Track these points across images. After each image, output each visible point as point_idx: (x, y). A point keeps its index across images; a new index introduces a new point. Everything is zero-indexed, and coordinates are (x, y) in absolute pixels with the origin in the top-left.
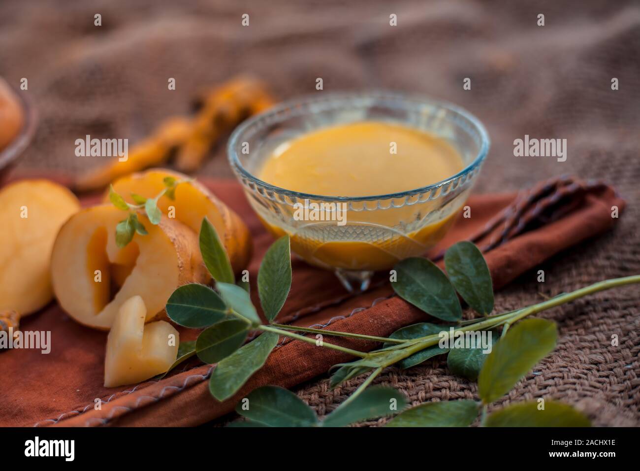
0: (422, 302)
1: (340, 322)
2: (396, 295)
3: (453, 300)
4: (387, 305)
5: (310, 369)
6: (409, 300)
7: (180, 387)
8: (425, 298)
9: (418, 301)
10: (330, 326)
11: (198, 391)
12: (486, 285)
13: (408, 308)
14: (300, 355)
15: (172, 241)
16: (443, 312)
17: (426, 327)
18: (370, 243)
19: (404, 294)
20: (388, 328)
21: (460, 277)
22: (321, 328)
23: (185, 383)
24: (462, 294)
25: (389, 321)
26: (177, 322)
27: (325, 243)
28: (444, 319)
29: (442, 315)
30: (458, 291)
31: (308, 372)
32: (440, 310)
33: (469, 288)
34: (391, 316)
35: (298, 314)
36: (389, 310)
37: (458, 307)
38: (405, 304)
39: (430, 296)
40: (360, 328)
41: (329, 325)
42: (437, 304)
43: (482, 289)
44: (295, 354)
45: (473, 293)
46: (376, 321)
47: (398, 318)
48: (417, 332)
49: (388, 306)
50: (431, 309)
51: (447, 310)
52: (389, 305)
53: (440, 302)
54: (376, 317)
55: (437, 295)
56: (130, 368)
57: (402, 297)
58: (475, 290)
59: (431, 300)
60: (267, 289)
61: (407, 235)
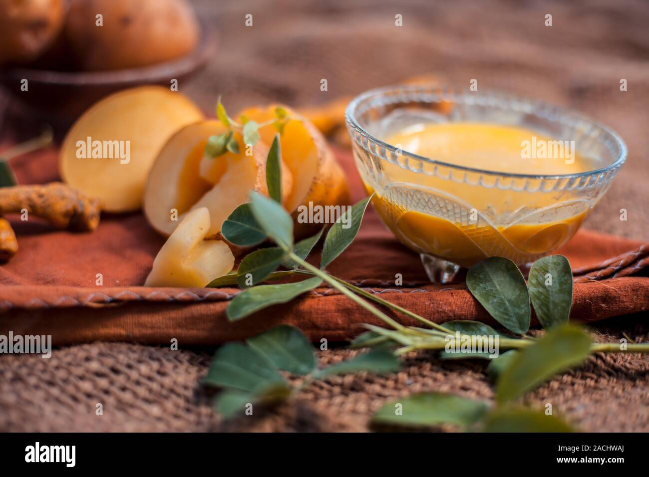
0: (490, 302)
1: (395, 294)
2: (466, 288)
3: (524, 310)
4: (452, 294)
5: (343, 329)
6: (477, 297)
7: (201, 297)
8: (495, 300)
9: (487, 300)
10: (382, 295)
11: (217, 307)
12: (564, 305)
13: (473, 303)
14: (338, 311)
15: (257, 165)
16: (508, 320)
17: (485, 328)
18: (453, 223)
19: (474, 289)
20: (442, 317)
21: (541, 290)
22: (373, 293)
23: (207, 295)
24: (535, 307)
25: (447, 309)
26: (225, 236)
27: (409, 210)
28: (507, 327)
29: (508, 322)
30: (533, 302)
31: (341, 332)
32: (506, 317)
33: (545, 303)
34: (450, 305)
35: (363, 281)
36: (451, 300)
37: (528, 320)
38: (471, 299)
39: (502, 299)
40: (413, 307)
41: (382, 293)
42: (506, 309)
43: (559, 308)
44: (333, 308)
45: (548, 309)
46: (432, 305)
47: (457, 310)
48: (473, 330)
49: (452, 296)
50: (497, 313)
51: (514, 319)
52: (454, 294)
53: (510, 308)
54: (434, 302)
55: (509, 301)
56: (171, 274)
57: (471, 291)
58: (551, 307)
59: (501, 304)
60: (333, 240)
61: (496, 227)
